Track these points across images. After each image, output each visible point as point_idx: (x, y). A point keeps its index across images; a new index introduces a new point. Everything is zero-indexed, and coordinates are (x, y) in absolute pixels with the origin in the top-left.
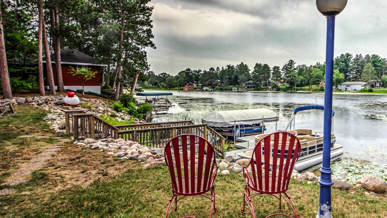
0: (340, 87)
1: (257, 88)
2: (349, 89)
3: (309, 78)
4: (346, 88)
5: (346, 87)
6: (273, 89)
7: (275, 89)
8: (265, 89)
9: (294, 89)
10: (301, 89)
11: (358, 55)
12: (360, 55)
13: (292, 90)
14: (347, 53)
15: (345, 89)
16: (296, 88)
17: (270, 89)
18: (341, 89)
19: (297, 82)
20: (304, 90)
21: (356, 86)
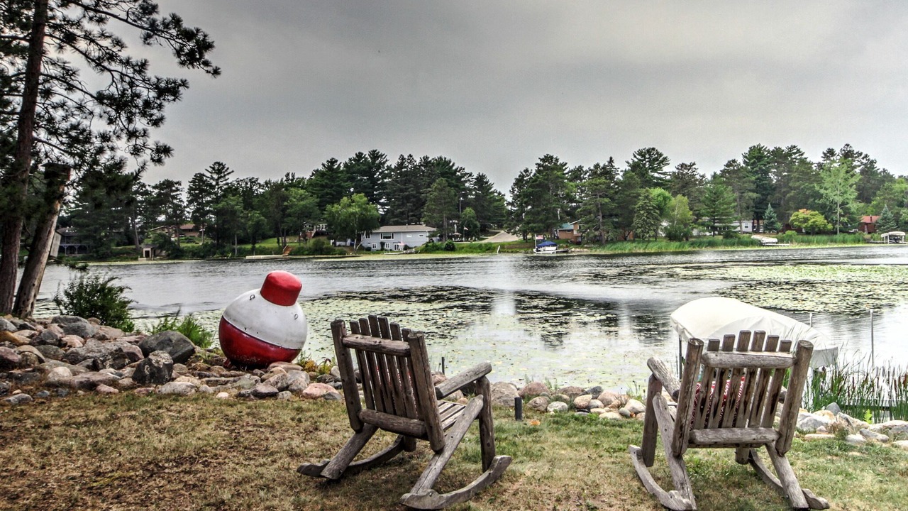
0: (367, 241)
1: (97, 252)
2: (390, 244)
3: (278, 216)
4: (382, 244)
5: (383, 240)
6: (158, 251)
7: (164, 253)
8: (128, 253)
9: (233, 251)
10: (251, 252)
11: (406, 157)
12: (411, 156)
13: (223, 254)
14: (374, 151)
15: (379, 247)
16: (236, 247)
17: (147, 253)
18: (369, 245)
19: (239, 228)
20: (262, 252)
21: (409, 236)
